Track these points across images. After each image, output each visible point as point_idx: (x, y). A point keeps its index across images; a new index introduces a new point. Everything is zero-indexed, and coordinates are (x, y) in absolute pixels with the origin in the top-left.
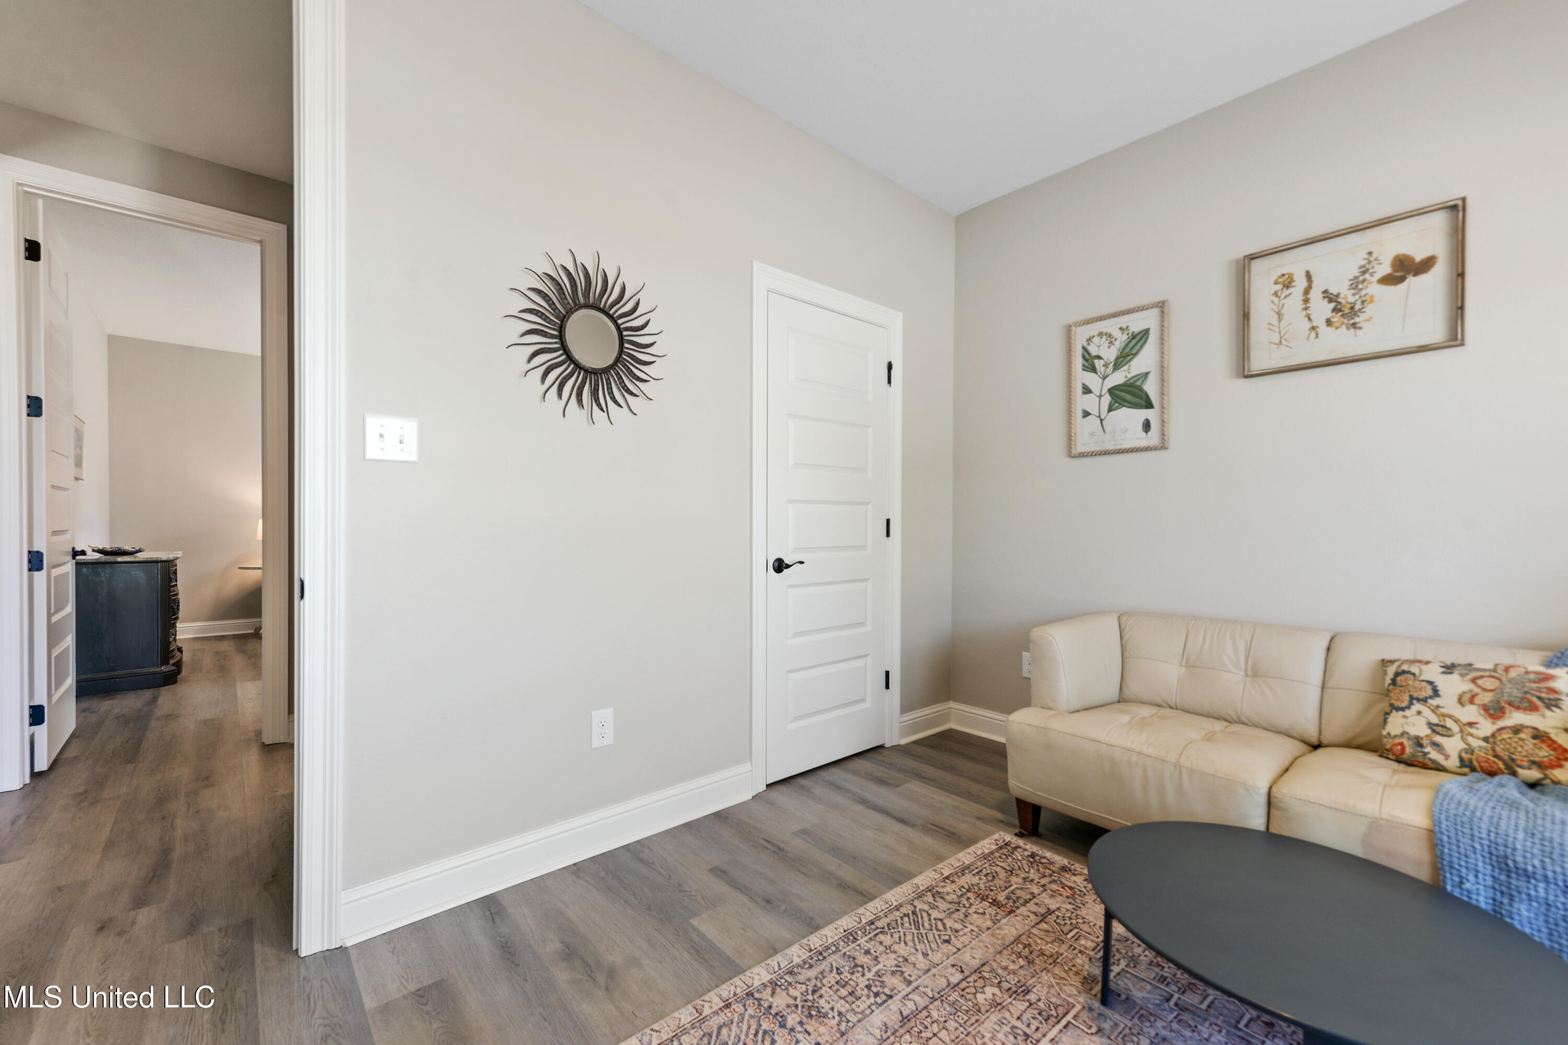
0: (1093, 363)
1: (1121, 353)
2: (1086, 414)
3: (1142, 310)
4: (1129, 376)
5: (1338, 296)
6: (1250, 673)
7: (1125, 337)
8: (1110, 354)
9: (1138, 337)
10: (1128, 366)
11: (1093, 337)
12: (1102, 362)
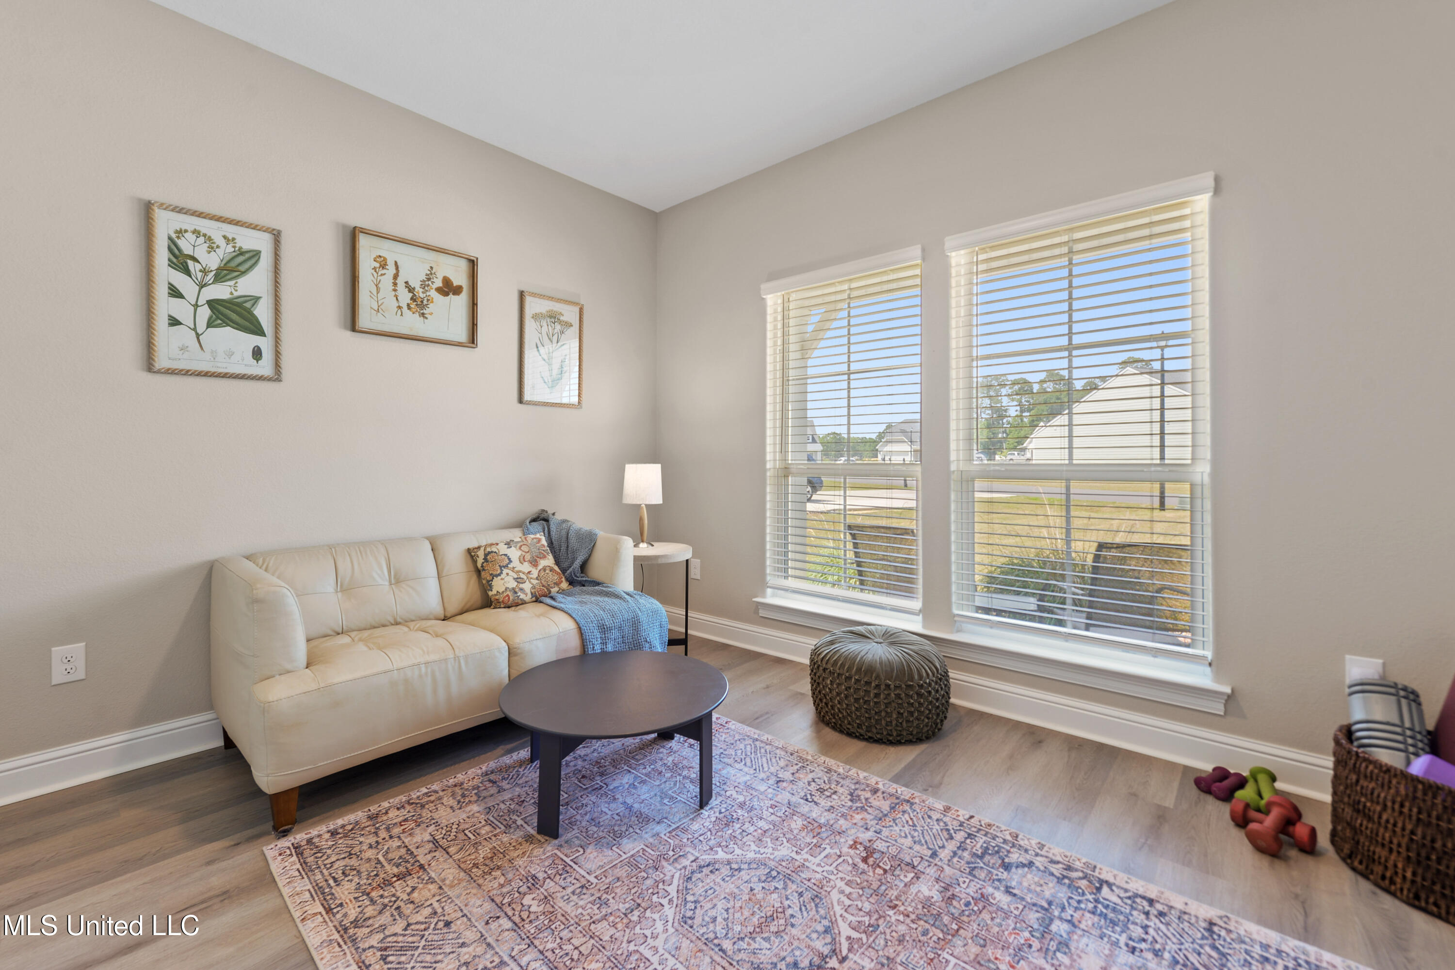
0: (186, 263)
1: (225, 264)
2: (174, 322)
3: (254, 228)
4: (236, 294)
5: (414, 289)
6: (393, 582)
7: (230, 249)
8: (213, 261)
9: (247, 256)
10: (234, 282)
11: (186, 231)
12: (198, 267)
